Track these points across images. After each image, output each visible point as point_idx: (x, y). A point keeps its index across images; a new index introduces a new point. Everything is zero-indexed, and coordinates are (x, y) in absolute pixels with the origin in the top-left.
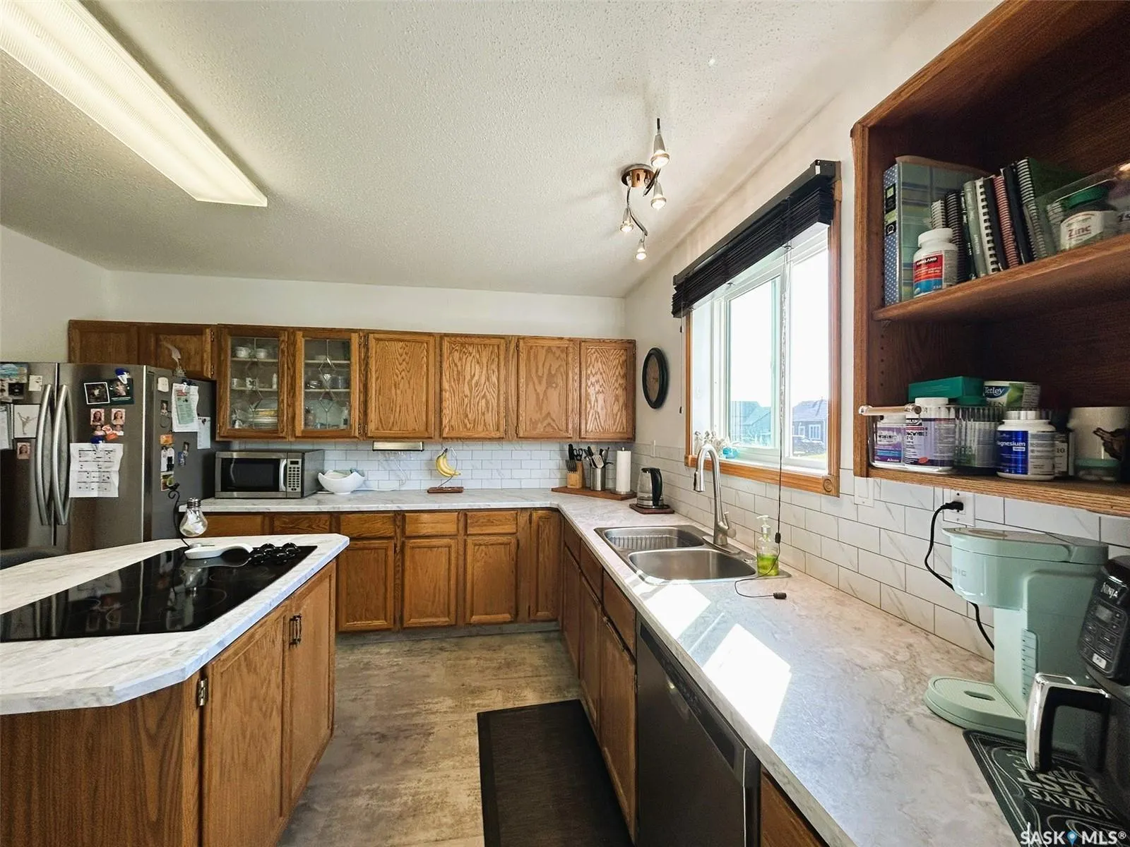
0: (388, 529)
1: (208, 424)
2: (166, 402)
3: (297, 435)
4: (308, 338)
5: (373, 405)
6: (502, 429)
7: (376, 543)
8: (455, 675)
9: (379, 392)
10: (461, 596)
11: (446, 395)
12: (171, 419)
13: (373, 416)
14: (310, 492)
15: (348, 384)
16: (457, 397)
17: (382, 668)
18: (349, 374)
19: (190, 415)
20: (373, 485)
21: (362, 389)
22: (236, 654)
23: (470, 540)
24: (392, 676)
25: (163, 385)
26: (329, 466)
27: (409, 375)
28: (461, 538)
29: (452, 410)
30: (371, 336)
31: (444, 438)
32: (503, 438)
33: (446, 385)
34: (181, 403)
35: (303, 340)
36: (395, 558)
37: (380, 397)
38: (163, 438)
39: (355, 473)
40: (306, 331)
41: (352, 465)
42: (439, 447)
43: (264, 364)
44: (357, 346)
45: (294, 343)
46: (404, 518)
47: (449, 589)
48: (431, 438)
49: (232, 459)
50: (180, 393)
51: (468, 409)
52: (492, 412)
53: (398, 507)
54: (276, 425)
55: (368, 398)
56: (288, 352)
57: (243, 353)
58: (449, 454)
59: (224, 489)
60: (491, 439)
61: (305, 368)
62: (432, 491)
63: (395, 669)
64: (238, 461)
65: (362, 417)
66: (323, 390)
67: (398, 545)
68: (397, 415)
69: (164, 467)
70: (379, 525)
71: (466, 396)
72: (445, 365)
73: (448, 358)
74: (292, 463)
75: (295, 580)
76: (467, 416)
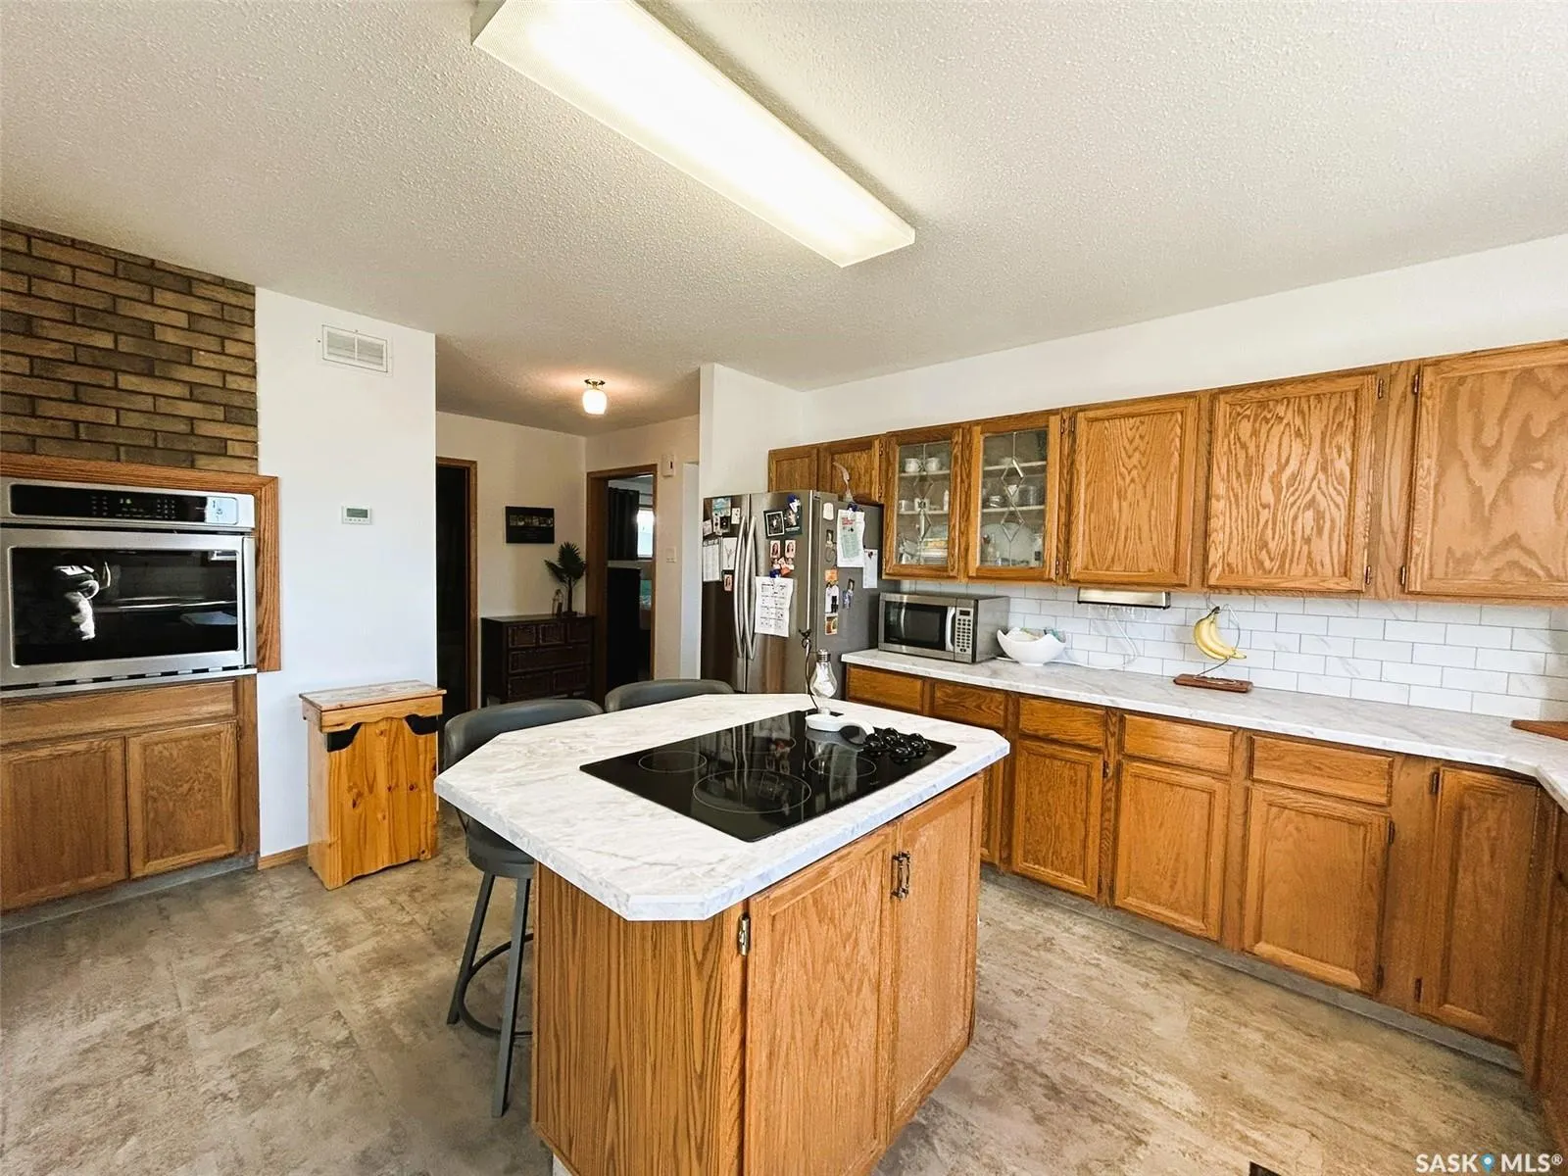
0: (1093, 735)
1: (875, 557)
2: (832, 532)
3: (971, 574)
4: (988, 435)
5: (1081, 529)
6: (1358, 572)
7: (1073, 754)
8: (1208, 1044)
9: (1091, 507)
10: (1233, 894)
11: (1217, 506)
12: (835, 551)
13: (1079, 548)
14: (985, 657)
15: (1042, 499)
16: (1243, 510)
17: (1071, 959)
18: (1044, 481)
19: (855, 546)
20: (1080, 658)
21: (1063, 504)
22: (795, 893)
23: (1258, 792)
24: (1086, 982)
25: (828, 511)
26: (1015, 622)
27: (1144, 474)
28: (1239, 780)
29: (1231, 533)
30: (1081, 415)
31: (1210, 587)
32: (1359, 592)
33: (1219, 487)
34: (846, 532)
35: (982, 438)
36: (1104, 785)
37: (1092, 516)
38: (828, 573)
39: (1050, 636)
40: (986, 424)
41: (1049, 623)
42: (1202, 604)
43: (935, 478)
44: (1058, 435)
45: (969, 446)
46: (1122, 720)
47: (1207, 868)
48: (1184, 586)
49: (901, 603)
50: (846, 521)
51: (1269, 532)
52: (1331, 538)
53: (1112, 701)
54: (946, 559)
55: (1073, 518)
56: (962, 459)
57: (912, 466)
58: (1221, 618)
59: (887, 640)
60: (1326, 593)
61: (984, 477)
62: (1183, 681)
63: (1093, 972)
64: (910, 606)
65: (1062, 550)
66: (1005, 509)
67: (1111, 766)
68: (1121, 544)
69: (828, 609)
70: (1079, 724)
71: (1265, 506)
72: (1220, 448)
73: (1227, 435)
74: (963, 613)
75: (901, 799)
76: (1265, 545)
